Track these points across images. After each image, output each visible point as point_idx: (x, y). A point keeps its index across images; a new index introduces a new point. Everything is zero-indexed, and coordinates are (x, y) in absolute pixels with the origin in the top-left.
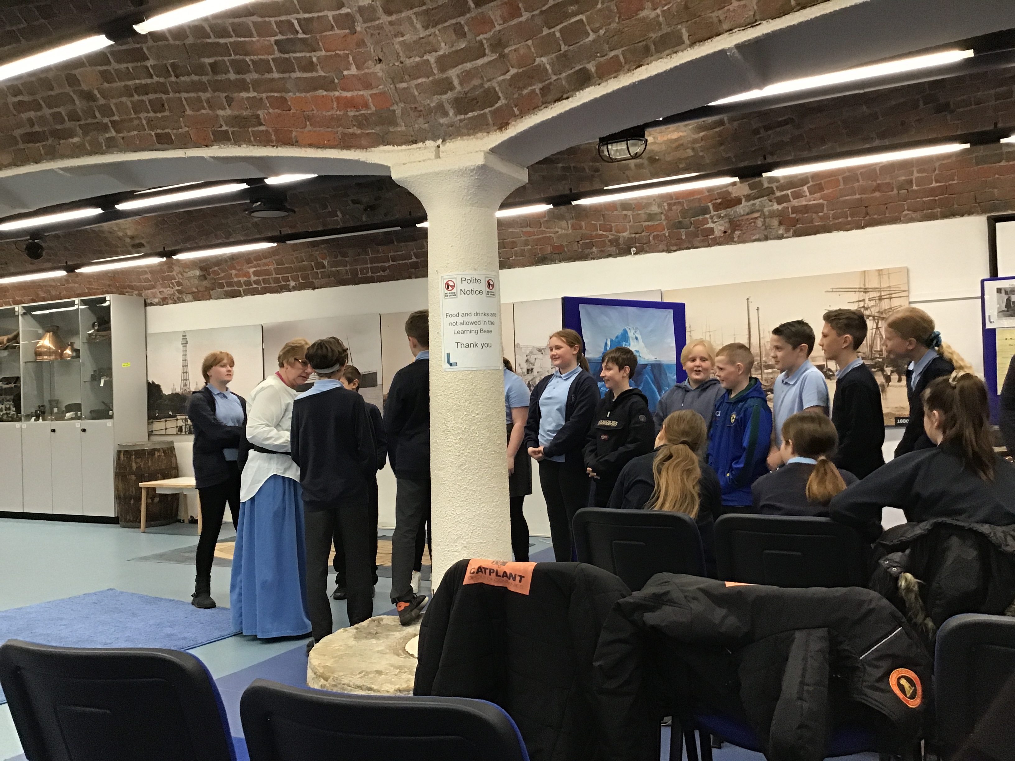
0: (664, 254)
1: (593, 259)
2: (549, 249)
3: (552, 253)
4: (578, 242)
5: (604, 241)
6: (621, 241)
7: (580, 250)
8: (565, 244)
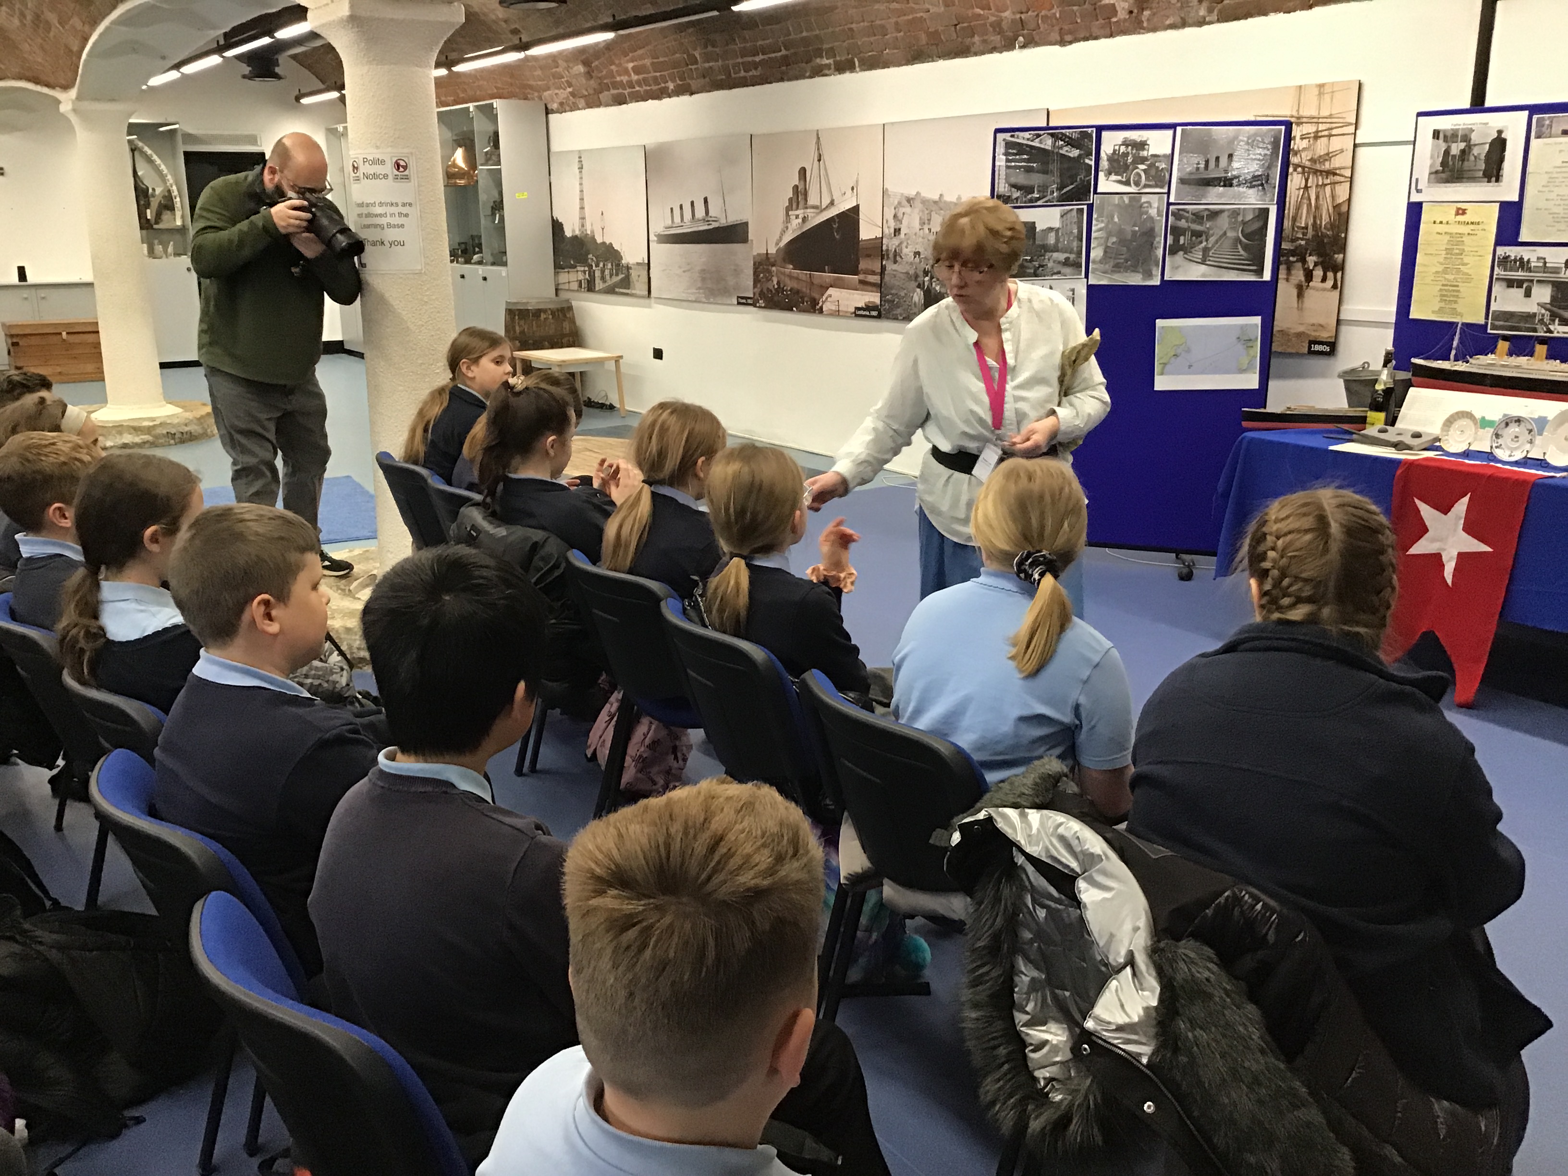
0: (1057, 47)
1: (976, 54)
2: (923, 39)
3: (928, 44)
4: (956, 25)
5: (985, 25)
6: (1005, 25)
7: (960, 39)
8: (940, 28)
